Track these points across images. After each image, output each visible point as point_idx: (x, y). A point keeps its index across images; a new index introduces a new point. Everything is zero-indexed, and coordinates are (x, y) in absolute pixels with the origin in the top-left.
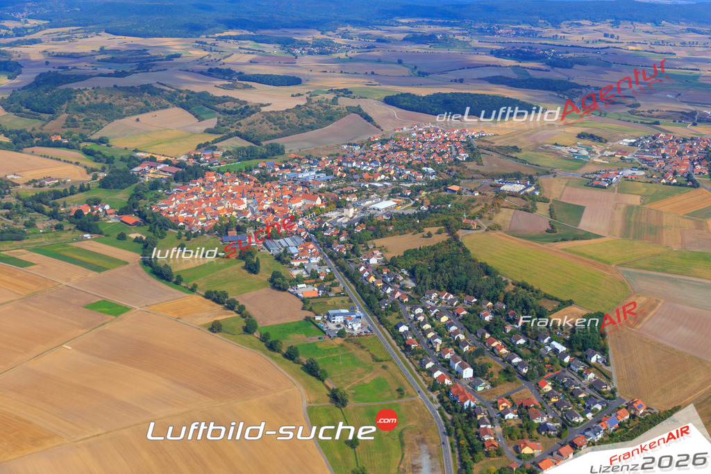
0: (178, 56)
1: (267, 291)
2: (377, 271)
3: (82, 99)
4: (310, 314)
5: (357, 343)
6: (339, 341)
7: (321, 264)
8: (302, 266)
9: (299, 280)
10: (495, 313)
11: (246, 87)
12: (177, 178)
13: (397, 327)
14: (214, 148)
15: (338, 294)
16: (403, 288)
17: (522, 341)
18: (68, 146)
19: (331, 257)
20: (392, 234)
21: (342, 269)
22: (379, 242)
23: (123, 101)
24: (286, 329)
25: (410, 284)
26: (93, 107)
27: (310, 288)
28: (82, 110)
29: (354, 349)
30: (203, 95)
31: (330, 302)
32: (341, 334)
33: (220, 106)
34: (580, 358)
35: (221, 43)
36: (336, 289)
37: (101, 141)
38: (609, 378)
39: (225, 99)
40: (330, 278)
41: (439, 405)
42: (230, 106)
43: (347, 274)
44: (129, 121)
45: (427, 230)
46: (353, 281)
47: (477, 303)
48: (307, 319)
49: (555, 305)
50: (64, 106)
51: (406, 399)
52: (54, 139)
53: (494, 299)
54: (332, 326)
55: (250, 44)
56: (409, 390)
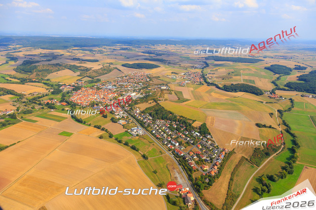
0: (63, 55)
1: (111, 123)
2: (140, 115)
3: (40, 68)
4: (126, 130)
5: (143, 138)
6: (137, 137)
7: (123, 113)
8: (118, 115)
9: (119, 119)
10: (177, 125)
11: (85, 63)
12: (73, 90)
13: (152, 131)
14: (82, 81)
15: (132, 122)
16: (149, 119)
17: (187, 133)
18: (38, 82)
19: (125, 111)
20: (140, 103)
21: (130, 114)
22: (137, 106)
23: (52, 68)
24: (121, 135)
25: (151, 118)
26: (43, 70)
27: (123, 121)
28: (40, 71)
29: (142, 139)
30: (74, 66)
31: (130, 125)
32: (137, 135)
33: (80, 68)
34: (204, 136)
35: (73, 51)
36: (131, 121)
37: (48, 80)
38: (214, 142)
39: (80, 67)
40: (128, 118)
41: (173, 156)
42: (82, 68)
43: (132, 116)
44: (55, 73)
45: (149, 102)
46: (134, 118)
47: (171, 123)
48: (126, 131)
49: (192, 121)
50: (35, 70)
51: (163, 155)
52: (33, 80)
53: (175, 121)
54: (134, 133)
55: (81, 51)
56: (163, 151)
